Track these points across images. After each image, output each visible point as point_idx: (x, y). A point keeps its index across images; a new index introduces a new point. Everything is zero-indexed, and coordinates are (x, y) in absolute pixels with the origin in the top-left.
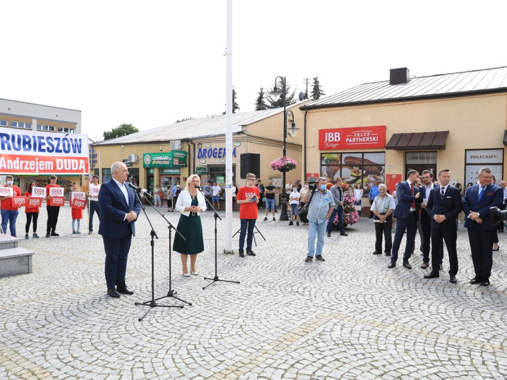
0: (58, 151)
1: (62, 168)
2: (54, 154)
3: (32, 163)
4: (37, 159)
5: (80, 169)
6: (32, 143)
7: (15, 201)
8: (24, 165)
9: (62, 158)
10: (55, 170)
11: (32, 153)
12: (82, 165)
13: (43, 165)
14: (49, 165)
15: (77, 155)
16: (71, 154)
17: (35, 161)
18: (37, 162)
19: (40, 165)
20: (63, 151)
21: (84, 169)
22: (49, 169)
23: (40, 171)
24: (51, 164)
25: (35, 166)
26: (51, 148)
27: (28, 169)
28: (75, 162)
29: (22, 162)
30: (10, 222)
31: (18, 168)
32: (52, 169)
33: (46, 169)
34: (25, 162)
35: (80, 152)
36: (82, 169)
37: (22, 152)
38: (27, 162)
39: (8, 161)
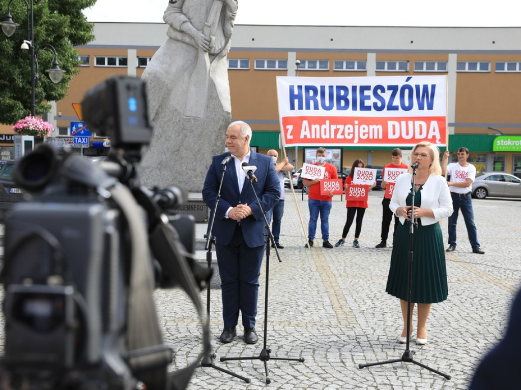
0: (391, 108)
1: (397, 136)
2: (385, 113)
3: (349, 128)
4: (356, 122)
5: (430, 137)
6: (350, 97)
7: (325, 186)
8: (336, 131)
9: (399, 119)
10: (385, 138)
11: (349, 113)
12: (434, 131)
13: (366, 131)
14: (376, 130)
15: (426, 113)
16: (415, 112)
17: (354, 125)
18: (356, 127)
19: (362, 131)
20: (400, 108)
21: (438, 137)
22: (376, 137)
23: (360, 141)
24: (378, 129)
25: (354, 133)
26: (379, 104)
27: (342, 137)
28: (421, 126)
29: (333, 127)
30: (321, 217)
31: (327, 136)
32: (381, 137)
33: (371, 137)
34: (339, 126)
35: (430, 107)
36: (434, 137)
37: (335, 112)
38: (341, 127)
39: (313, 127)
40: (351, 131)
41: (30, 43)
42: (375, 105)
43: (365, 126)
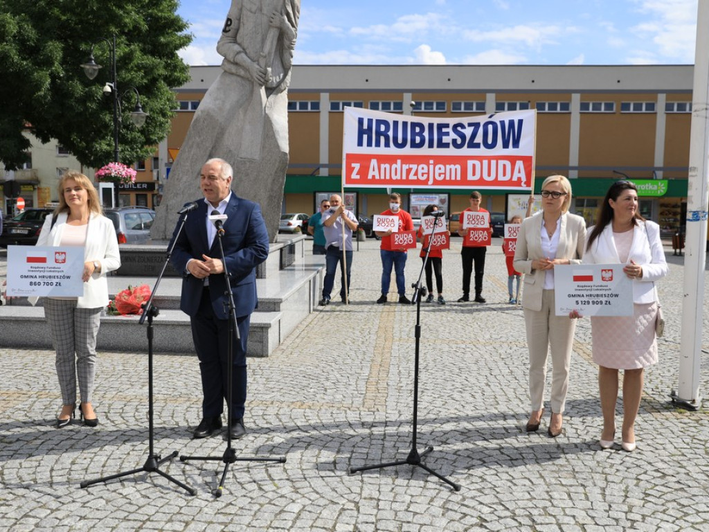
0: (473, 145)
1: (477, 177)
2: (465, 151)
3: (422, 168)
4: (431, 162)
5: (515, 179)
6: (426, 134)
8: (409, 171)
9: (480, 158)
10: (464, 180)
11: (425, 151)
12: (519, 172)
13: (442, 171)
14: (454, 171)
15: (511, 151)
16: (499, 150)
17: (428, 165)
18: (431, 167)
19: (437, 172)
20: (482, 145)
21: (524, 179)
22: (453, 178)
23: (436, 182)
24: (456, 169)
25: (428, 173)
26: (459, 141)
27: (415, 178)
28: (504, 166)
29: (405, 167)
31: (398, 177)
32: (459, 178)
33: (448, 178)
34: (411, 166)
35: (516, 144)
36: (519, 179)
37: (408, 151)
38: (414, 167)
39: (383, 166)
40: (426, 171)
41: (112, 85)
42: (454, 141)
43: (442, 166)
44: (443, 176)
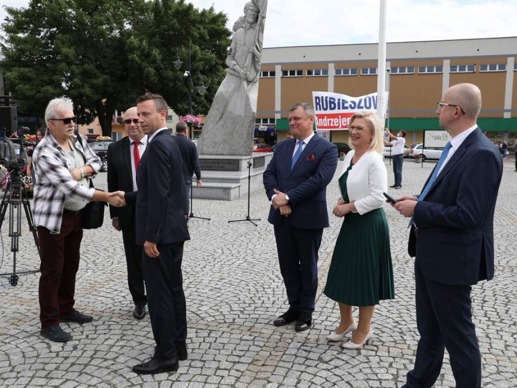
0: (359, 107)
4: (340, 116)
6: (336, 103)
8: (330, 122)
11: (336, 111)
13: (345, 121)
17: (338, 118)
18: (340, 119)
19: (343, 122)
20: (364, 107)
23: (343, 127)
25: (339, 123)
26: (353, 105)
27: (333, 125)
29: (329, 120)
31: (326, 125)
34: (331, 119)
37: (329, 112)
38: (332, 120)
39: (320, 120)
40: (337, 121)
42: (350, 106)
43: (345, 119)
44: (345, 124)
